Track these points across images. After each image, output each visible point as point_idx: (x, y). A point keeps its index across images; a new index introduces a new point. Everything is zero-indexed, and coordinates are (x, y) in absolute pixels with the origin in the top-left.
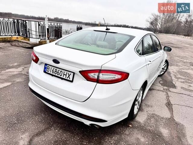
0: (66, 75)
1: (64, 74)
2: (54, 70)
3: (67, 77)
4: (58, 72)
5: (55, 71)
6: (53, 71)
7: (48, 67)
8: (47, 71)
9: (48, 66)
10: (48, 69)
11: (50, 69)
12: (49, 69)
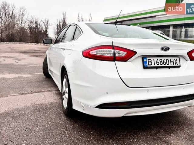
0: (173, 62)
1: (171, 62)
2: (159, 61)
3: (174, 64)
4: (164, 62)
5: (161, 62)
6: (157, 62)
7: (148, 60)
8: (149, 65)
9: (148, 58)
10: (149, 62)
11: (153, 62)
12: (151, 62)
